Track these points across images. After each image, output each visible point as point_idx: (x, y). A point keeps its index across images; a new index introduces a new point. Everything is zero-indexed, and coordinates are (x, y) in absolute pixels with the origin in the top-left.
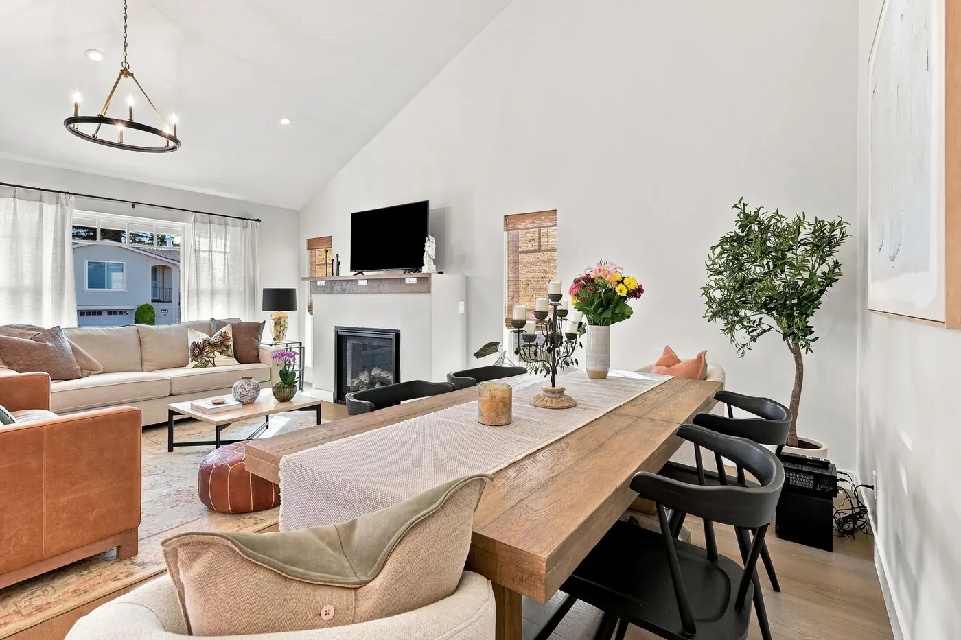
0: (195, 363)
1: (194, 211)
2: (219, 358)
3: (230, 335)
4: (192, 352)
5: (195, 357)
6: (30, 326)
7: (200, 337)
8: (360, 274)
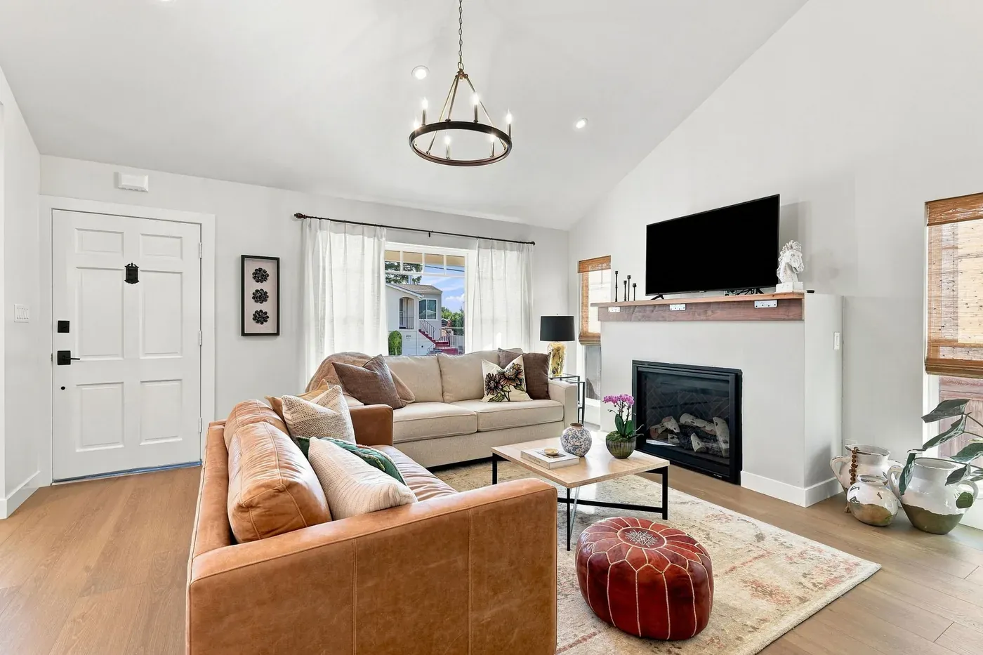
0: (490, 396)
1: (478, 237)
2: (514, 393)
3: (522, 368)
4: (488, 385)
5: (491, 390)
6: (359, 353)
7: (494, 369)
8: (660, 298)
